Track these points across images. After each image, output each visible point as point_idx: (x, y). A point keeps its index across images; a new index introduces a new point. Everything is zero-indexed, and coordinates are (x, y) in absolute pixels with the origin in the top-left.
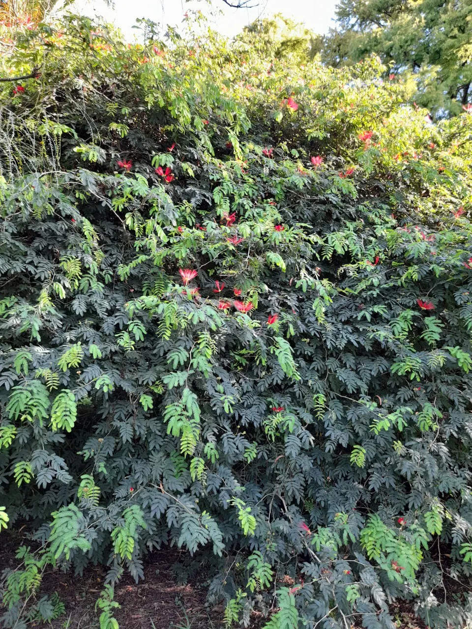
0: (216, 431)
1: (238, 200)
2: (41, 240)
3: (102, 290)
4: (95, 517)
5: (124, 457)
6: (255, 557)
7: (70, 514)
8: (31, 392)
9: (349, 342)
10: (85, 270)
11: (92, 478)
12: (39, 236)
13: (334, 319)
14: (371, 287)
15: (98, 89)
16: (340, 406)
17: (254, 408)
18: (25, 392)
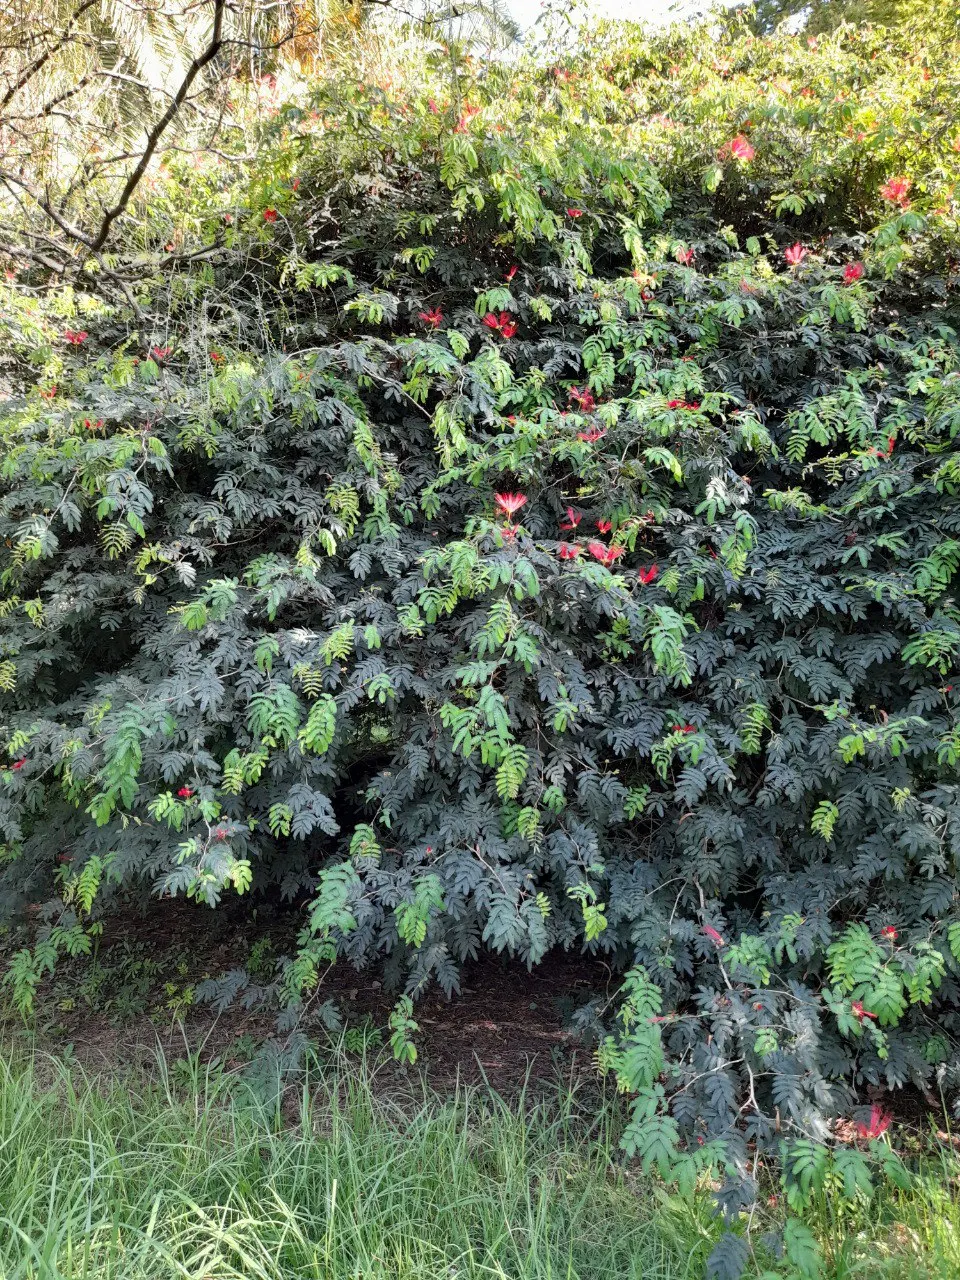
0: (569, 767)
1: (628, 355)
2: (308, 460)
3: (397, 535)
4: (374, 885)
5: (433, 801)
6: (637, 974)
7: (343, 876)
8: (274, 702)
9: (818, 603)
10: (365, 507)
11: (371, 830)
12: (307, 454)
13: (800, 564)
14: (875, 500)
15: (396, 186)
16: (803, 726)
17: (641, 726)
18: (267, 702)
